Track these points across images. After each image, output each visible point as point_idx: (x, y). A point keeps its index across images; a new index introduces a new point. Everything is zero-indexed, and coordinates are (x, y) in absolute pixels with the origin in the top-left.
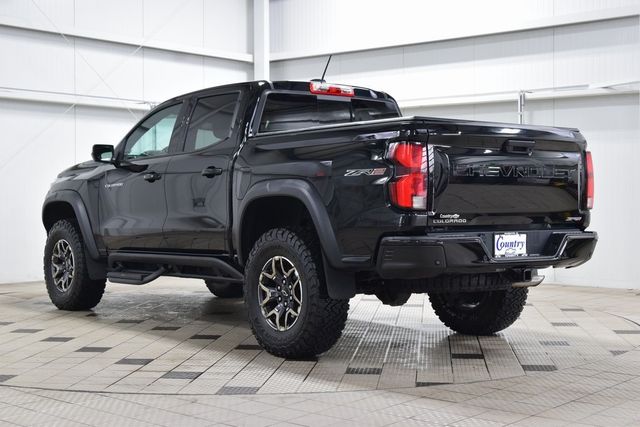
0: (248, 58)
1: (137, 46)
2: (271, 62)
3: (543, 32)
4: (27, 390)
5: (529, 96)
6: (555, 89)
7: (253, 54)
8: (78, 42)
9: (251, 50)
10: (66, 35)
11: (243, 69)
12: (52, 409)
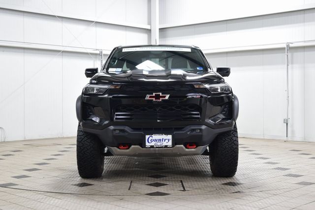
0: (148, 27)
1: (93, 22)
2: (159, 29)
3: (299, 12)
4: (39, 192)
5: (291, 45)
6: (305, 42)
7: (151, 25)
8: (64, 20)
9: (150, 23)
10: (58, 17)
11: (146, 33)
12: (52, 202)
